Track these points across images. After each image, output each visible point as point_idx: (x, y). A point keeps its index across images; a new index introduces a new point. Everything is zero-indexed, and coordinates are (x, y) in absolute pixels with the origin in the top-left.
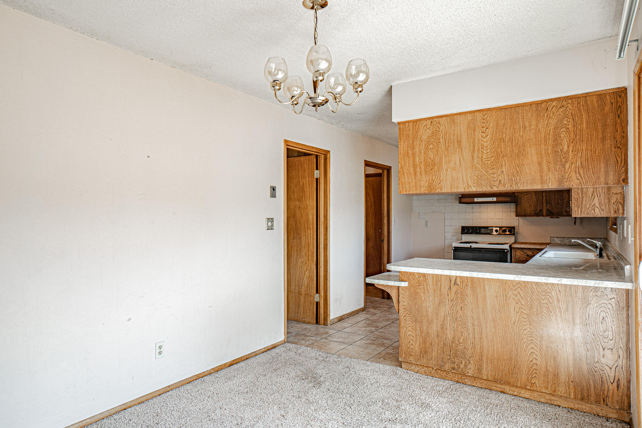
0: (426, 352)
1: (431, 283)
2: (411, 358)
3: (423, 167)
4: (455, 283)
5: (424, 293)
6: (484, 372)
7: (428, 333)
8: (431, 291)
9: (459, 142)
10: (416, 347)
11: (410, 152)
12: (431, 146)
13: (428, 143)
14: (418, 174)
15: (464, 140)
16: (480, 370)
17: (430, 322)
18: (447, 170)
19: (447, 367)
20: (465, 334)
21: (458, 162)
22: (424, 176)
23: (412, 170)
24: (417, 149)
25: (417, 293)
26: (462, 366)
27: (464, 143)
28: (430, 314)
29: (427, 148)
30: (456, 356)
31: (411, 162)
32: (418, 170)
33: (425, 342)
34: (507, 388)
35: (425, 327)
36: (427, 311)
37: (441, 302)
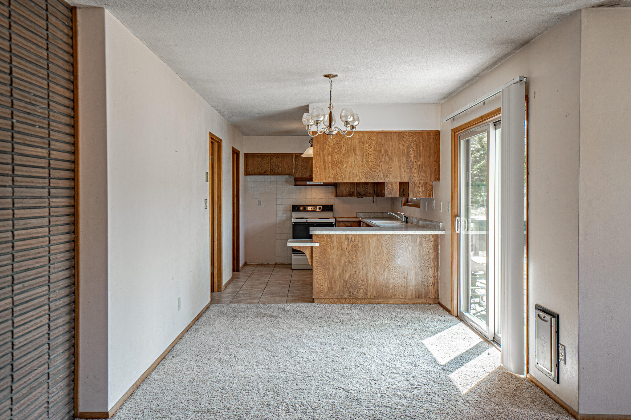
0: (332, 289)
1: (335, 242)
2: (322, 295)
3: (330, 164)
4: (351, 241)
5: (330, 249)
6: (369, 294)
7: (333, 275)
8: (335, 247)
9: (354, 150)
10: (325, 287)
11: (321, 153)
12: (336, 150)
13: (334, 148)
14: (327, 169)
15: (357, 148)
16: (366, 293)
17: (335, 268)
18: (346, 167)
19: (346, 295)
20: (357, 273)
21: (353, 163)
22: (331, 170)
23: (322, 165)
24: (326, 152)
25: (325, 250)
26: (355, 293)
27: (358, 151)
28: (335, 263)
29: (333, 152)
30: (351, 287)
31: (322, 160)
32: (327, 166)
33: (331, 282)
34: (381, 300)
35: (331, 272)
36: (333, 261)
37: (342, 254)
